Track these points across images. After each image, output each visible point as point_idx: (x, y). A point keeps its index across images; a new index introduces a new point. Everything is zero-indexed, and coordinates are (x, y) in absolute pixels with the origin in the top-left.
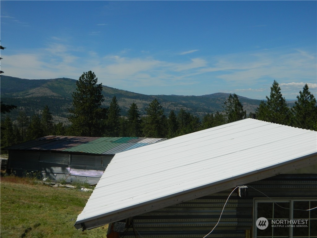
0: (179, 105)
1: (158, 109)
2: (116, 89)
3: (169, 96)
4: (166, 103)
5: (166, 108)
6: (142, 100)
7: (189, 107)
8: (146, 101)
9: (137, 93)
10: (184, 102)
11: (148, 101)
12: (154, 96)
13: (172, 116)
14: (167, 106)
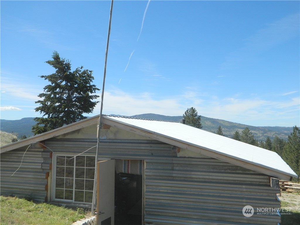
0: (281, 134)
1: (249, 135)
2: (231, 122)
5: (271, 136)
8: (254, 131)
9: (248, 125)
10: (286, 132)
11: (256, 131)
12: (261, 127)
13: (268, 142)
14: (271, 135)
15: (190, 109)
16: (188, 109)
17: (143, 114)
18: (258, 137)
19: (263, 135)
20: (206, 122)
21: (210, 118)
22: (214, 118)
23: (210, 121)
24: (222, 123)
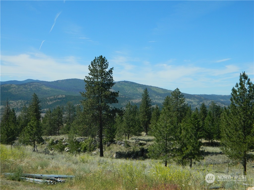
0: (217, 103)
2: (165, 89)
3: (210, 95)
4: (206, 101)
5: (207, 105)
6: (187, 99)
7: (226, 105)
8: (190, 99)
10: (222, 100)
11: (192, 99)
12: (197, 95)
13: (202, 108)
14: (207, 103)
15: (98, 57)
16: (96, 58)
17: (66, 80)
18: (193, 106)
19: (198, 104)
20: (137, 89)
21: (142, 85)
22: (146, 85)
23: (142, 88)
24: (156, 90)
